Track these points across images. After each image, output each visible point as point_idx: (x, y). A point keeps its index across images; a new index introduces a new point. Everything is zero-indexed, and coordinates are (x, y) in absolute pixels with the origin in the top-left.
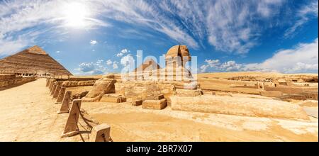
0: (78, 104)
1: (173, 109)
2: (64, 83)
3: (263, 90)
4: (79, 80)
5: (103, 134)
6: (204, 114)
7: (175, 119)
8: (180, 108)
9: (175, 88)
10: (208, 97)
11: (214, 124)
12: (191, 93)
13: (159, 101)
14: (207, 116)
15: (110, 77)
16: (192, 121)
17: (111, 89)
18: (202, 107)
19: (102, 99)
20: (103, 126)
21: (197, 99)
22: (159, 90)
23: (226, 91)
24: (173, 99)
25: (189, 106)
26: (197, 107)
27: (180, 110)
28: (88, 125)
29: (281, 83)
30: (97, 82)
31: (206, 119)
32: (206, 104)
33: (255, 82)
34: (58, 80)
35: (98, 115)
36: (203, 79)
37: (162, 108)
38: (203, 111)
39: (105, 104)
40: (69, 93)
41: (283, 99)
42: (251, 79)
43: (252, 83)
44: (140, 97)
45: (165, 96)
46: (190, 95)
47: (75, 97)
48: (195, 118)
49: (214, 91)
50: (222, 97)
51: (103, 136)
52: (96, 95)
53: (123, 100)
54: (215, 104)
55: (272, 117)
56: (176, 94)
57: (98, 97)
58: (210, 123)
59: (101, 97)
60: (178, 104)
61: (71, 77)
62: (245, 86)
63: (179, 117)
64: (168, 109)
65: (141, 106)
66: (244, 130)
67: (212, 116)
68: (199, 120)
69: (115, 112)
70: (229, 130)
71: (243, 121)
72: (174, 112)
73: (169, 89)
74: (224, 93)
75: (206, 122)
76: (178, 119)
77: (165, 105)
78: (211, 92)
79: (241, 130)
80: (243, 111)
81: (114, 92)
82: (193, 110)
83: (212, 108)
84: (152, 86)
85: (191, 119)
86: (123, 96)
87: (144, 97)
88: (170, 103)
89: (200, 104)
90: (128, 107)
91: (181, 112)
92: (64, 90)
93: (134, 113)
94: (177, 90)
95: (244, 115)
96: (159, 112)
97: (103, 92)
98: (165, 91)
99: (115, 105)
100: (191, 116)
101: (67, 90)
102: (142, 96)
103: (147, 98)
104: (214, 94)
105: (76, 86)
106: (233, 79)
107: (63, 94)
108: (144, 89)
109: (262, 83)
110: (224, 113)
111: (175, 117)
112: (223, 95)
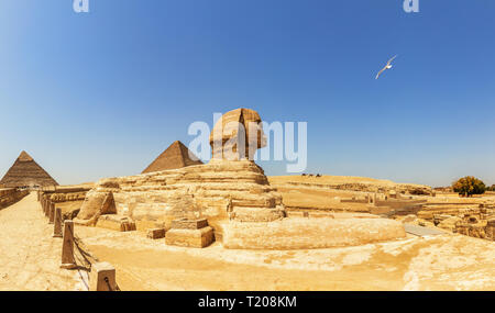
0: (70, 227)
1: (227, 247)
2: (52, 196)
3: (372, 205)
4: (66, 191)
5: (106, 277)
6: (285, 253)
7: (230, 264)
8: (241, 245)
9: (231, 206)
10: (295, 221)
11: (301, 268)
12: (263, 215)
13: (198, 232)
14: (290, 256)
15: (107, 185)
16: (263, 267)
17: (109, 207)
18: (284, 240)
19: (99, 223)
20: (105, 266)
21: (275, 225)
22: (198, 209)
23: (325, 210)
24: (227, 228)
25: (258, 240)
26: (273, 241)
27: (241, 248)
28: (86, 260)
29: (391, 196)
30: (88, 194)
31: (288, 261)
32: (291, 235)
33: (366, 194)
34: (46, 192)
35: (96, 247)
36: (287, 186)
37: (205, 245)
38: (284, 248)
39: (103, 231)
40: (59, 211)
41: (391, 216)
42: (362, 187)
43: (361, 195)
44: (160, 222)
45: (210, 222)
46: (263, 219)
47: (66, 218)
48: (268, 262)
49: (306, 210)
50: (319, 220)
51: (106, 280)
52: (90, 216)
53: (131, 227)
54: (307, 232)
55: (378, 241)
56: (233, 217)
57: (92, 219)
58: (296, 267)
59: (96, 220)
60: (236, 236)
61: (58, 187)
62: (353, 200)
63: (238, 262)
64: (216, 247)
65: (163, 240)
66: (344, 267)
67: (299, 254)
68: (275, 264)
69: (119, 245)
70: (323, 273)
71: (343, 255)
72: (230, 251)
73: (220, 208)
74: (323, 213)
75: (289, 265)
76: (237, 265)
77: (210, 239)
78: (301, 212)
79: (339, 268)
80: (346, 240)
81: (115, 213)
82: (266, 248)
83: (300, 240)
84: (182, 202)
85: (262, 264)
86: (130, 221)
87: (168, 223)
88: (221, 236)
89: (279, 234)
90: (139, 240)
91: (244, 251)
92: (53, 205)
93: (151, 251)
94: (236, 209)
95: (347, 245)
96: (199, 252)
97: (98, 212)
98: (211, 212)
99: (119, 234)
100: (263, 258)
101: (57, 206)
102: (165, 221)
103: (175, 224)
104: (306, 215)
105: (64, 201)
106: (338, 187)
107: (53, 211)
108: (167, 208)
109: (372, 195)
110: (320, 247)
111: (232, 261)
112: (320, 216)
